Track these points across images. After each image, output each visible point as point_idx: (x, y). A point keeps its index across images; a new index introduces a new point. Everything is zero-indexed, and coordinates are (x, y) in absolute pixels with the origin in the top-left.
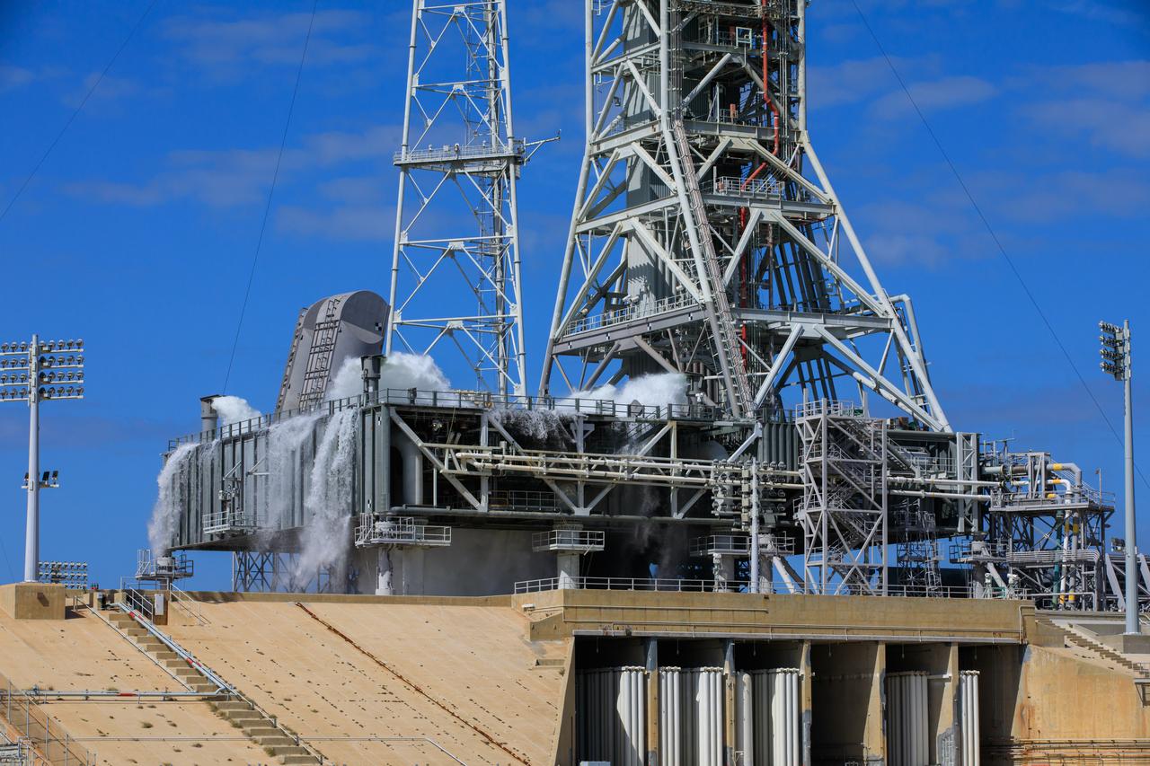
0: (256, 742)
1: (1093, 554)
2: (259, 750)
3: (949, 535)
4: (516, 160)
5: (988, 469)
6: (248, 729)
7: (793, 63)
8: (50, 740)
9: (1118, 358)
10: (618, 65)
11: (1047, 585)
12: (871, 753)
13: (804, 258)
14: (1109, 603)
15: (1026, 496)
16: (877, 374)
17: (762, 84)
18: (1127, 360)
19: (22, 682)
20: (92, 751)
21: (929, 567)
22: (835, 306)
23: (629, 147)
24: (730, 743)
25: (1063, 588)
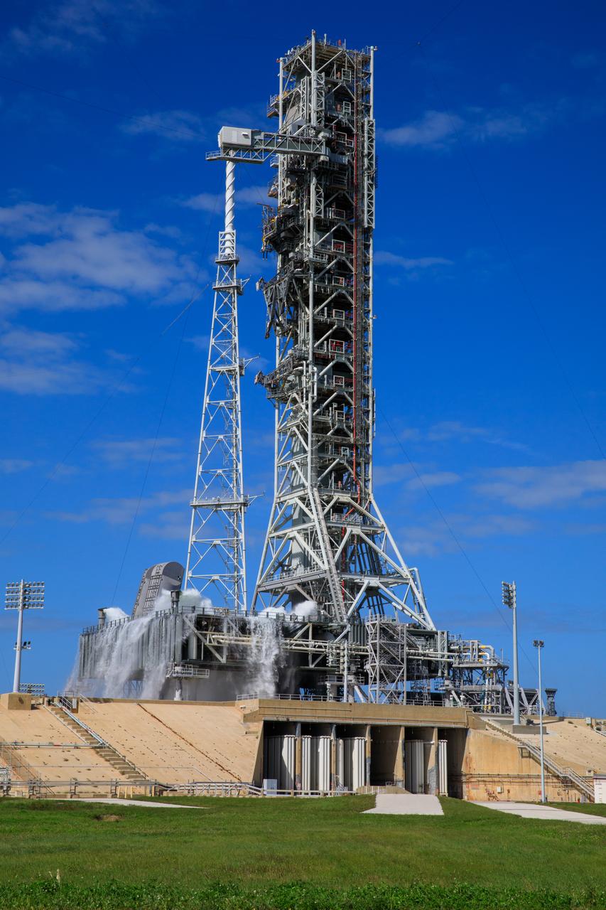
0: (116, 768)
1: (499, 687)
2: (117, 772)
3: (434, 677)
4: (245, 504)
5: (452, 648)
6: (112, 762)
7: (367, 464)
8: (20, 767)
9: (510, 598)
10: (289, 463)
11: (479, 701)
12: (398, 778)
13: (370, 550)
14: (507, 710)
15: (469, 660)
16: (402, 603)
17: (353, 473)
18: (515, 599)
19: (9, 740)
20: (40, 771)
21: (425, 692)
22: (384, 572)
23: (293, 499)
24: (333, 771)
25: (486, 702)
